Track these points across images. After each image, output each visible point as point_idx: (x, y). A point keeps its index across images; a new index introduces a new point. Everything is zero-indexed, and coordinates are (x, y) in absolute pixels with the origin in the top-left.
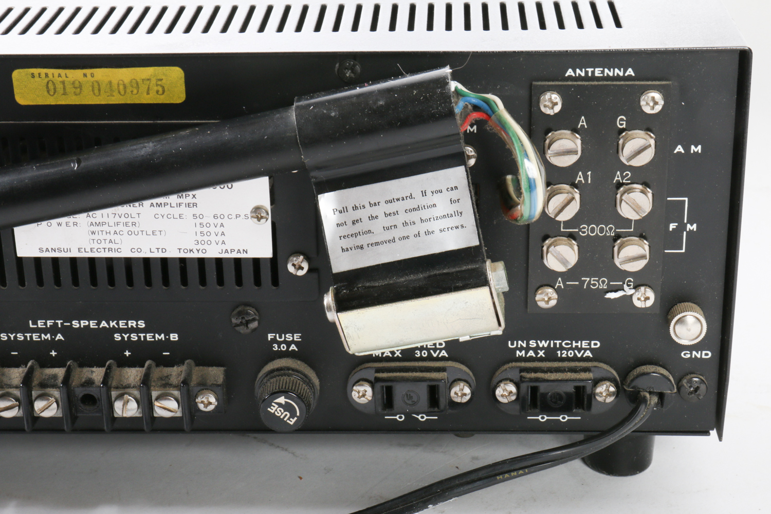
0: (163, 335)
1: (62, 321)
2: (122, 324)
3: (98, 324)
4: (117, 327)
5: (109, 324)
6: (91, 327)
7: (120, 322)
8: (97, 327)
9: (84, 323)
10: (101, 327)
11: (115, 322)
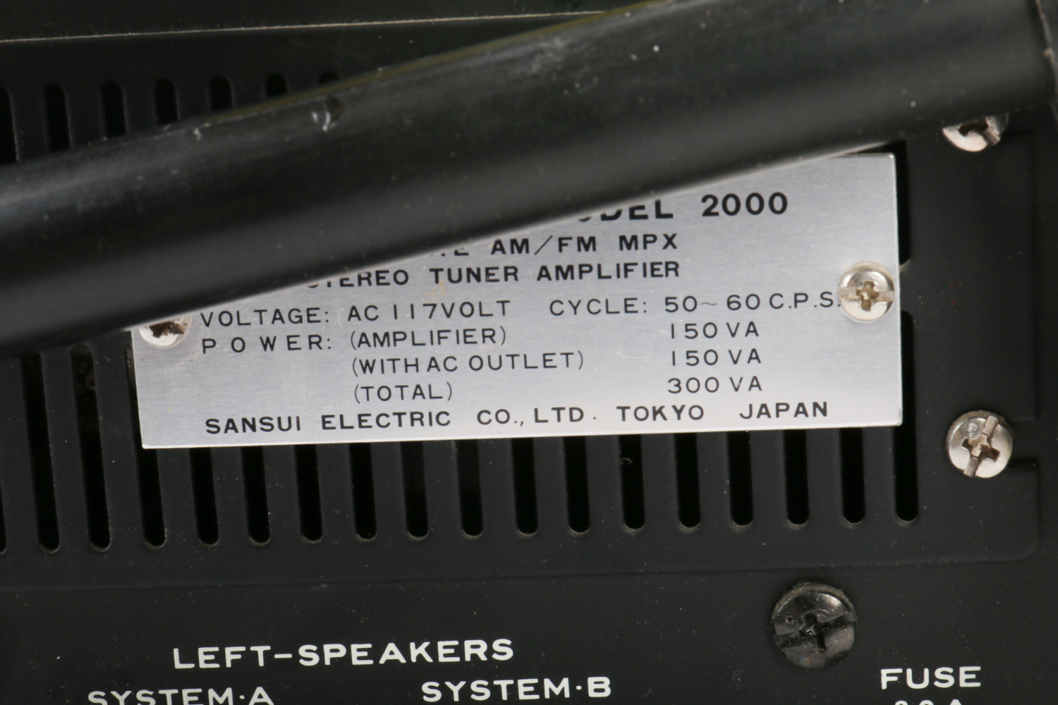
0: (565, 683)
1: (268, 648)
2: (444, 650)
3: (375, 653)
4: (429, 659)
5: (406, 653)
6: (355, 662)
7: (441, 644)
8: (370, 662)
9: (333, 651)
10: (382, 661)
11: (426, 644)
